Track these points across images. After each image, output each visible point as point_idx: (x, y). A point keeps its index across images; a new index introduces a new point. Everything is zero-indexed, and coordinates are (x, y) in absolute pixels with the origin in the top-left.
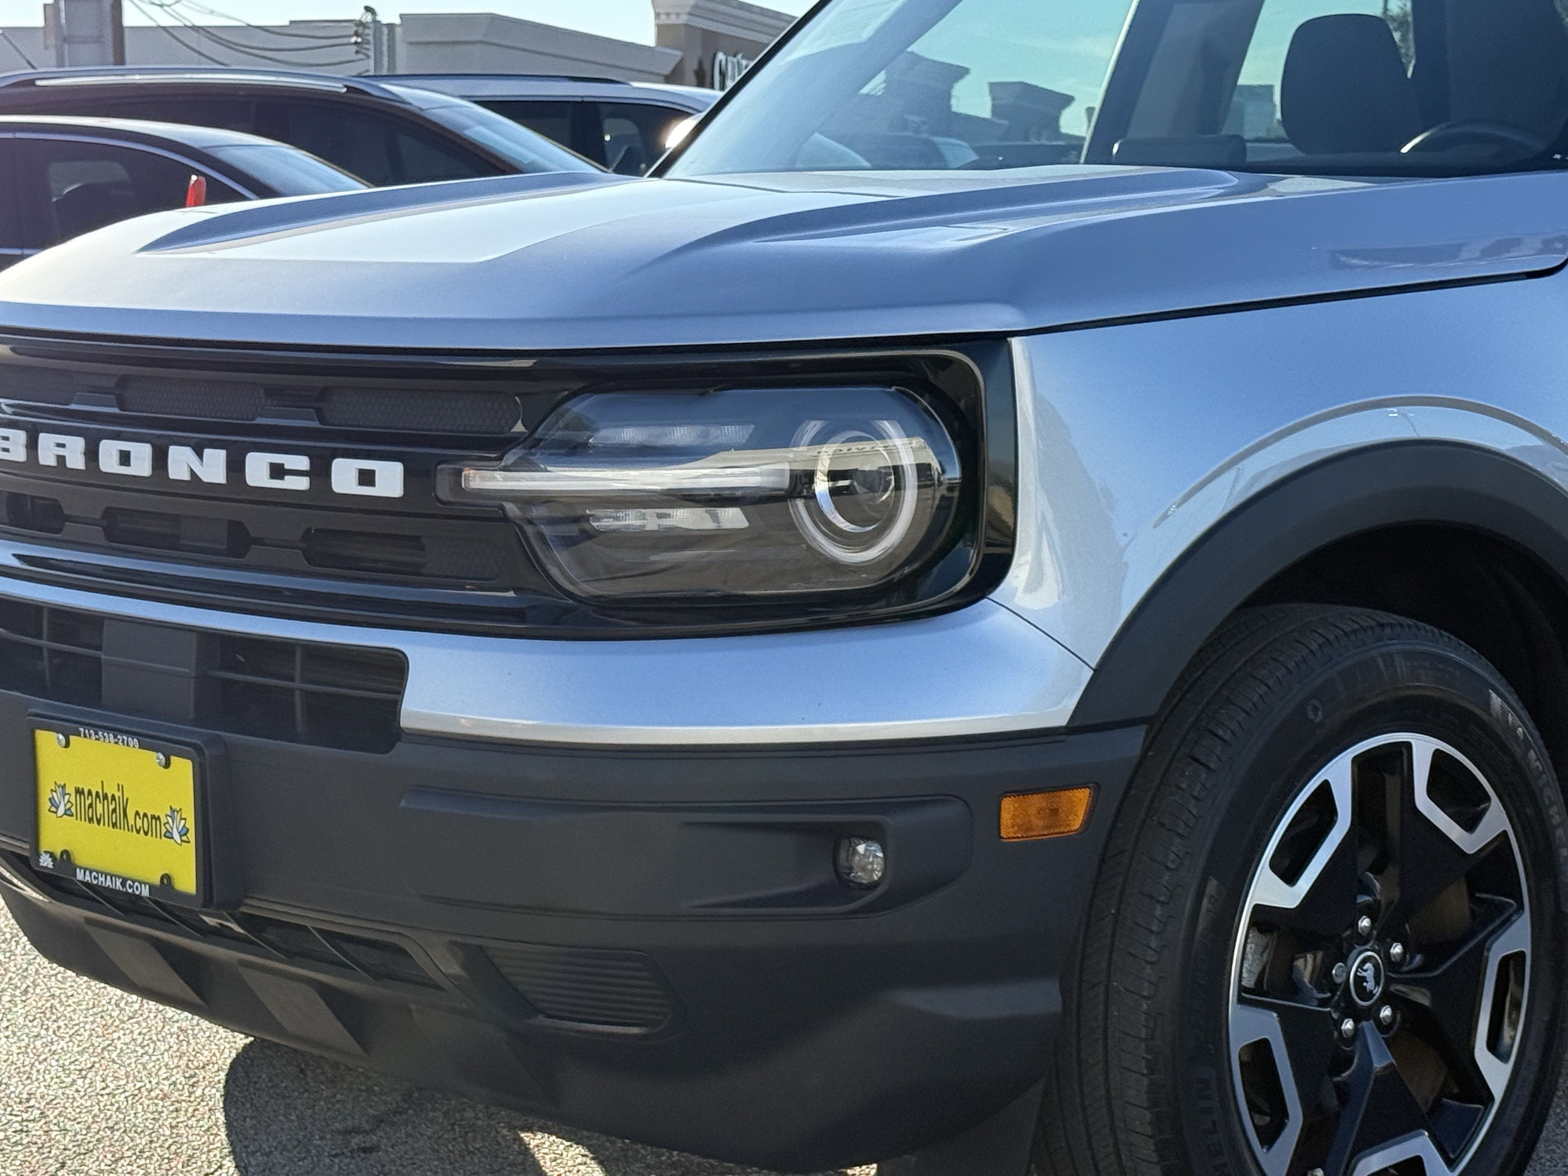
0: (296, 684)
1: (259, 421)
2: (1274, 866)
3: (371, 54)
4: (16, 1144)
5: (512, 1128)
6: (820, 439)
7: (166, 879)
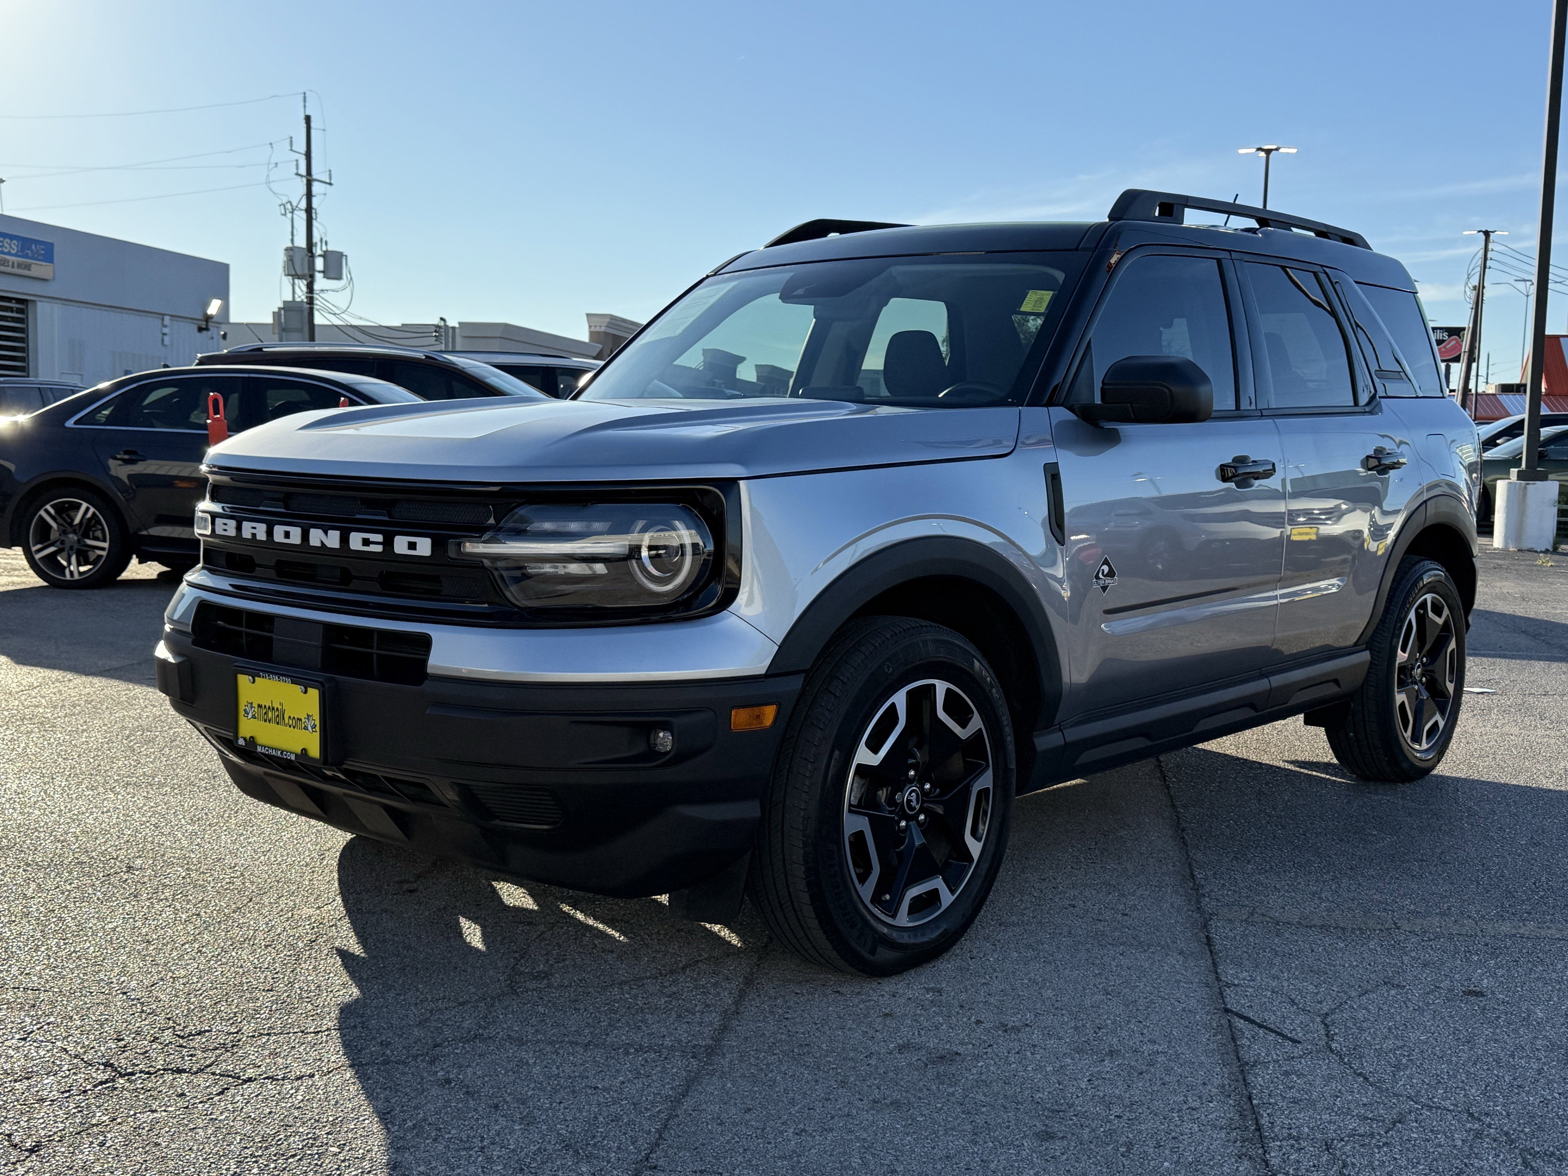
0: (375, 651)
1: (358, 516)
2: (868, 745)
3: (443, 341)
4: (227, 889)
5: (487, 879)
6: (644, 530)
7: (304, 750)
